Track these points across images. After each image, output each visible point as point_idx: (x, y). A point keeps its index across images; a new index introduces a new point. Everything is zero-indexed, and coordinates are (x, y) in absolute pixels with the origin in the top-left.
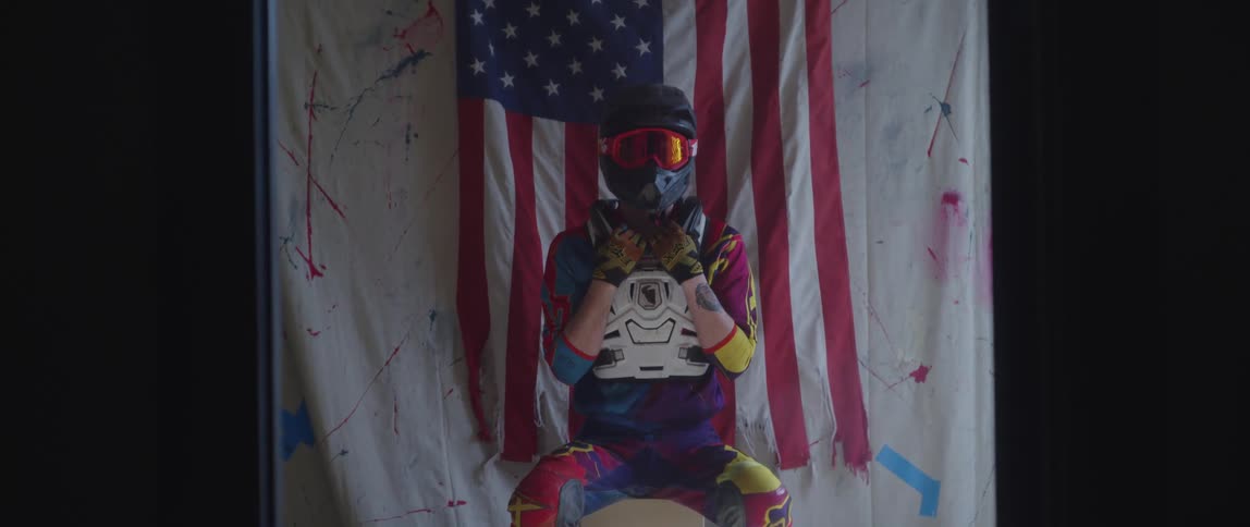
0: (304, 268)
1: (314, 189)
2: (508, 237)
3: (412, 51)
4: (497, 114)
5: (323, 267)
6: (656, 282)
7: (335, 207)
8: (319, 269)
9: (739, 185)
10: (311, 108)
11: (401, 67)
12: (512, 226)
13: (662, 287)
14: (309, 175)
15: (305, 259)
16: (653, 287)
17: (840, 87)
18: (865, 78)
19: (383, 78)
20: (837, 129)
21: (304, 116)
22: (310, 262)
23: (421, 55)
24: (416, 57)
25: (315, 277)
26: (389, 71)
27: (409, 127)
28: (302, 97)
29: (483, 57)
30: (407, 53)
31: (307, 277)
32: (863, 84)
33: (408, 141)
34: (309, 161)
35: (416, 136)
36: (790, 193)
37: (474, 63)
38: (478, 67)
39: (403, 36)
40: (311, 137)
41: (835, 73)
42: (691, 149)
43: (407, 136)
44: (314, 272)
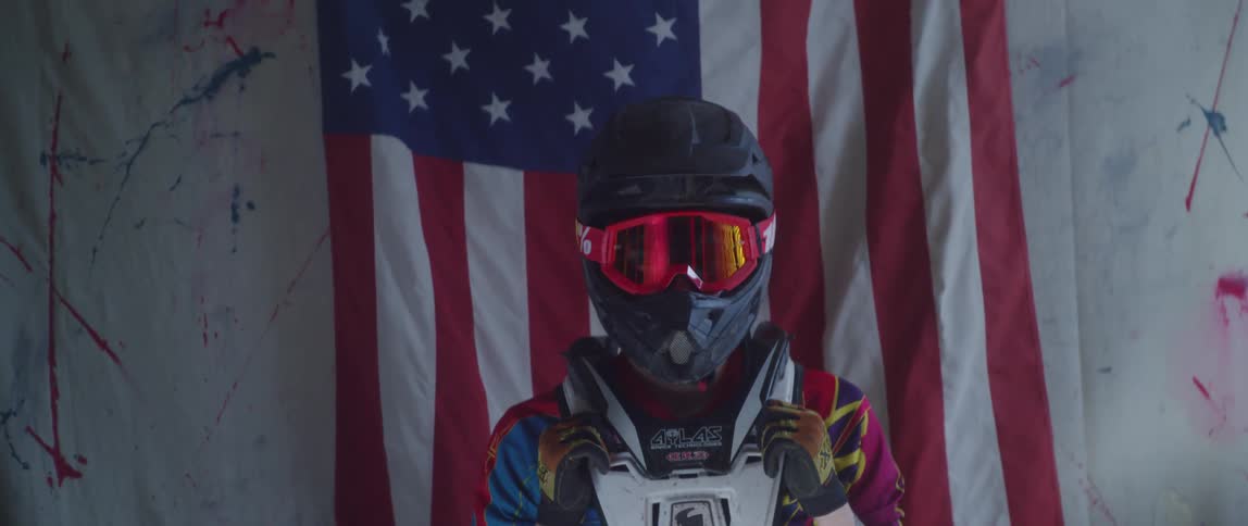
0: (43, 465)
1: (62, 312)
2: (422, 388)
3: (238, 51)
4: (394, 162)
5: (82, 460)
6: (704, 500)
7: (103, 345)
8: (74, 464)
9: (845, 276)
10: (53, 160)
11: (217, 82)
12: (429, 367)
13: (717, 510)
14: (52, 288)
15: (48, 448)
16: (699, 510)
17: (1023, 88)
18: (1065, 68)
19: (186, 101)
20: (1021, 163)
21: (41, 175)
22: (55, 452)
23: (255, 57)
24: (247, 61)
25: (67, 481)
26: (196, 88)
27: (237, 192)
28: (35, 144)
29: (368, 55)
30: (229, 54)
31: (50, 481)
32: (1065, 82)
33: (235, 218)
34: (52, 261)
35: (251, 206)
36: (942, 287)
37: (349, 68)
38: (358, 76)
39: (220, 23)
40: (53, 217)
41: (1013, 66)
42: (761, 241)
43: (234, 208)
44: (64, 471)
